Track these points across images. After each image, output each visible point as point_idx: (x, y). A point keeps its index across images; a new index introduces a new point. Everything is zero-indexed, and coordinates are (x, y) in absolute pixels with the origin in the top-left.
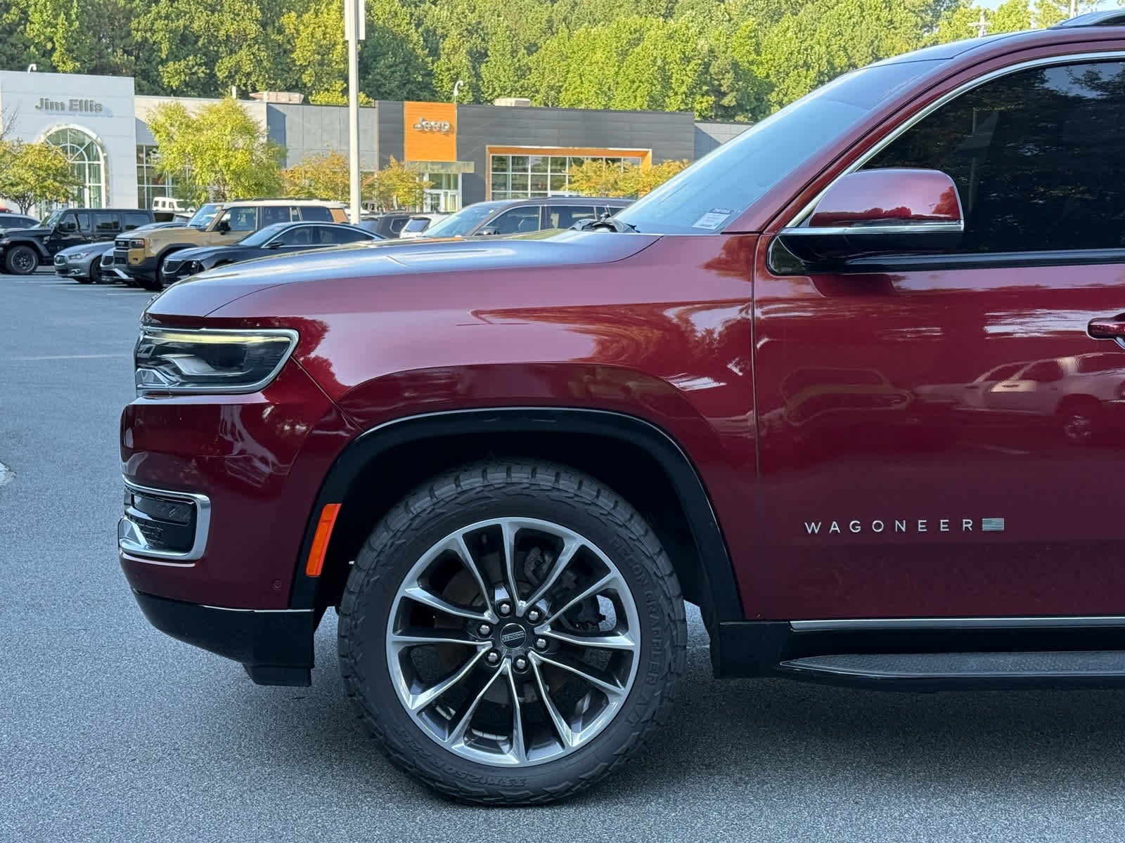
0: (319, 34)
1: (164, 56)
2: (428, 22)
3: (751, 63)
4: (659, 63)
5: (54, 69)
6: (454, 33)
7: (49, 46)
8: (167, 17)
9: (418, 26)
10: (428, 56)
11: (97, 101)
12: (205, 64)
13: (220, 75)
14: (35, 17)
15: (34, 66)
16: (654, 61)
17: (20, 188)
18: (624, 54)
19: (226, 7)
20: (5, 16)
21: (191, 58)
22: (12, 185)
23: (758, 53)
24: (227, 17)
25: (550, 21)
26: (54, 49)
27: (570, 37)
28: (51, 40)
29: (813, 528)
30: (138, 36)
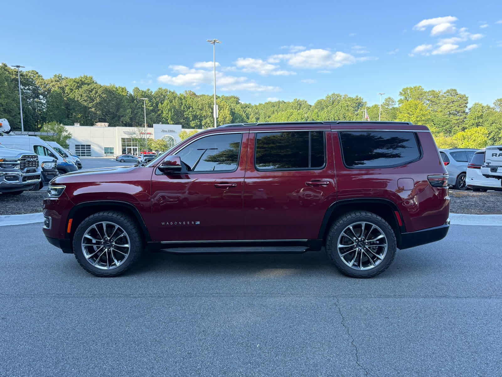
0: (224, 115)
1: (191, 120)
2: (247, 112)
3: (317, 119)
4: (296, 119)
5: (168, 124)
6: (252, 114)
7: (167, 118)
8: (192, 112)
9: (245, 112)
10: (247, 119)
11: (174, 130)
12: (200, 122)
13: (203, 124)
14: (164, 112)
15: (161, 123)
16: (295, 119)
17: (156, 149)
18: (289, 118)
19: (204, 109)
20: (158, 112)
21: (196, 120)
22: (155, 148)
23: (318, 117)
24: (204, 112)
25: (273, 111)
26: (168, 119)
27: (277, 114)
28: (168, 117)
29: (163, 224)
30: (186, 116)
